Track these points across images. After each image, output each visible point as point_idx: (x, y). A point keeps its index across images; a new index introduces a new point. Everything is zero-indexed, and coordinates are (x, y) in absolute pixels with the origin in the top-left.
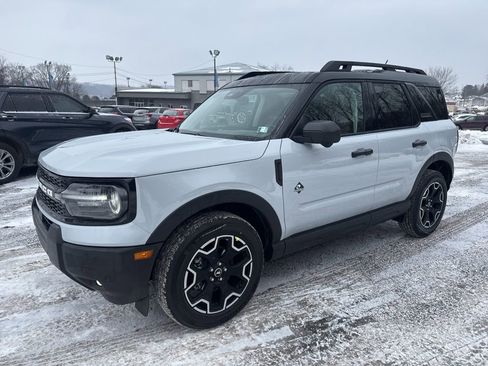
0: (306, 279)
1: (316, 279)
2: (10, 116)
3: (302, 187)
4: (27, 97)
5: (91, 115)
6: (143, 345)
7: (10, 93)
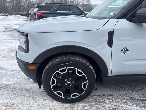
0: (126, 97)
1: (133, 99)
2: (58, 13)
3: (127, 50)
4: (64, 7)
5: (82, 13)
6: (39, 99)
7: (59, 6)
